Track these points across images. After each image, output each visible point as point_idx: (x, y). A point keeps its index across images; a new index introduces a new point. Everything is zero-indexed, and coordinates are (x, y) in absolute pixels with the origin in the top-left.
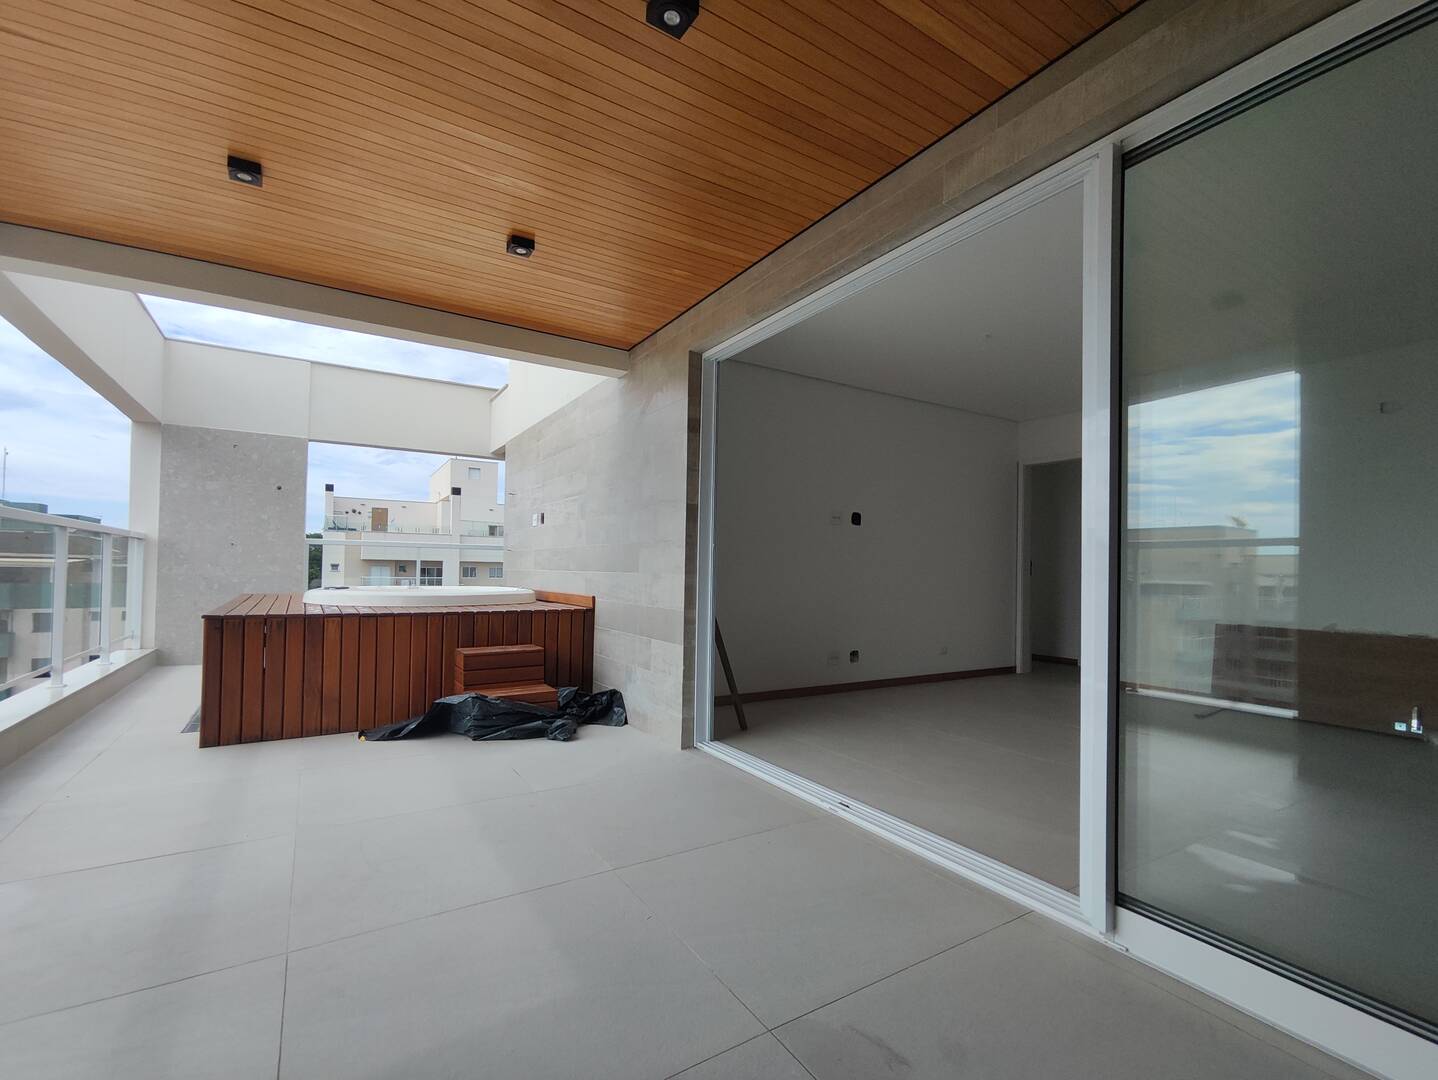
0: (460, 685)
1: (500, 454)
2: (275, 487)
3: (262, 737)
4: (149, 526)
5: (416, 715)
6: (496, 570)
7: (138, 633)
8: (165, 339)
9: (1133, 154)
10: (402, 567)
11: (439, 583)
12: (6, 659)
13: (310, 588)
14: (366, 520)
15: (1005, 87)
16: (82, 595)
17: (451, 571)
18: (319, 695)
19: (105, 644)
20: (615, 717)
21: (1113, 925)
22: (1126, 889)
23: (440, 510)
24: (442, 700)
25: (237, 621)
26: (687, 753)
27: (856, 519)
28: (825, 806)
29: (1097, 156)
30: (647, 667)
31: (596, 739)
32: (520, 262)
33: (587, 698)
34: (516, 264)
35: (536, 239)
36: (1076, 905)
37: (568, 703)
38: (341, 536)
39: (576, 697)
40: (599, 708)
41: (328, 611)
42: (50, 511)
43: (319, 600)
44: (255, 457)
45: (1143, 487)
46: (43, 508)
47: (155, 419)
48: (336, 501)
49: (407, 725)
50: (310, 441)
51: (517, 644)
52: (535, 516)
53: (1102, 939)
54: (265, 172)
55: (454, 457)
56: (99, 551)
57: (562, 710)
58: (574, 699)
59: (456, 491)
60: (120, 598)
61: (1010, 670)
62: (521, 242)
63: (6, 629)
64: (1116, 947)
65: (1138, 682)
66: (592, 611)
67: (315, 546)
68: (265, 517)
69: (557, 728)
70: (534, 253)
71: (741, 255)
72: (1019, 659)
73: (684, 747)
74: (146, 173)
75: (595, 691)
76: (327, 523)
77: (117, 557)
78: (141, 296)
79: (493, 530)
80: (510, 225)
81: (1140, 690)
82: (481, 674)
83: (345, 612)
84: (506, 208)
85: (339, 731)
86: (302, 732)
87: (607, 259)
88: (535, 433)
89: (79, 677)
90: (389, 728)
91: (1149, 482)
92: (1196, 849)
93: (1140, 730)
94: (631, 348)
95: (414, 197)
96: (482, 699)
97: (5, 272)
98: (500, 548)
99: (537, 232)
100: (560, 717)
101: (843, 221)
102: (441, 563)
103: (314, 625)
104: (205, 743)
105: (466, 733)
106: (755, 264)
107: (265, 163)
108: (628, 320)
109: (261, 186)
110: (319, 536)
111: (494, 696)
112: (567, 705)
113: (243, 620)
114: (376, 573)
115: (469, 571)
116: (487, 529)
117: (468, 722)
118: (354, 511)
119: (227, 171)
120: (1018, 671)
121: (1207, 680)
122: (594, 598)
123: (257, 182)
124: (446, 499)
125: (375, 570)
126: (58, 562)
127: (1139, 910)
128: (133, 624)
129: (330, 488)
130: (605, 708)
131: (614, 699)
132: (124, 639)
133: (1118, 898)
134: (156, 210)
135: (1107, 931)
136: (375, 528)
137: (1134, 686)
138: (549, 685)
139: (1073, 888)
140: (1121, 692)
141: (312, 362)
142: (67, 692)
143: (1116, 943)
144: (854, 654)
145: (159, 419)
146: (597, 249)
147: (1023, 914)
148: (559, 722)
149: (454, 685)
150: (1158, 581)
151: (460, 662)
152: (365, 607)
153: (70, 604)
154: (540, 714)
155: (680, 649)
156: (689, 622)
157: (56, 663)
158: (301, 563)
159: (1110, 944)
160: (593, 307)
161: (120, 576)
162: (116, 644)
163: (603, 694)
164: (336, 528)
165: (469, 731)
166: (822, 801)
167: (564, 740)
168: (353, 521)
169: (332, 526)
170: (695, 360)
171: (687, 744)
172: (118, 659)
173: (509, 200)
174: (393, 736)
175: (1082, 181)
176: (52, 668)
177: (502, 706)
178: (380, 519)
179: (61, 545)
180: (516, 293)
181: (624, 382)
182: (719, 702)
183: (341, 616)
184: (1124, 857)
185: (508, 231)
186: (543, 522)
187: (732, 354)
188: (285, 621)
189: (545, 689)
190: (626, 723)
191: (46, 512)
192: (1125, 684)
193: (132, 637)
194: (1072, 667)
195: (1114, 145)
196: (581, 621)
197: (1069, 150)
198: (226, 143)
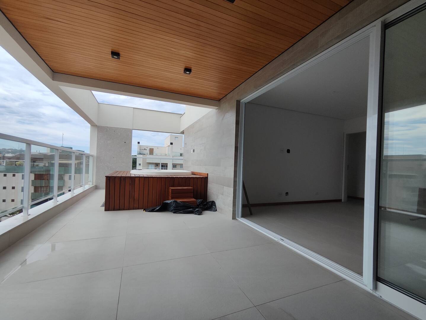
0: (170, 198)
1: (183, 133)
2: (124, 142)
3: (119, 209)
4: (94, 153)
5: (159, 206)
6: (181, 166)
7: (91, 181)
8: (98, 103)
9: (389, 24)
10: (157, 165)
11: (167, 169)
12: (63, 186)
13: (132, 170)
14: (148, 152)
15: (341, 6)
16: (78, 171)
17: (170, 166)
18: (133, 199)
19: (84, 183)
20: (213, 209)
21: (376, 288)
22: (381, 275)
23: (167, 149)
24: (165, 202)
25: (113, 178)
26: (234, 221)
27: (288, 151)
28: (276, 239)
29: (375, 26)
30: (223, 195)
31: (208, 215)
32: (187, 76)
33: (205, 203)
34: (186, 77)
35: (192, 69)
36: (362, 279)
37: (199, 204)
38: (141, 156)
39: (202, 202)
40: (209, 206)
41: (136, 176)
42: (73, 149)
43: (134, 173)
44: (119, 134)
45: (390, 142)
46: (71, 148)
47: (96, 124)
48: (140, 146)
49: (156, 208)
50: (133, 129)
51: (186, 187)
52: (192, 150)
53: (371, 292)
54: (120, 55)
55: (171, 134)
56: (82, 159)
57: (198, 206)
58: (201, 203)
59: (172, 144)
60: (87, 172)
61: (340, 201)
62: (188, 70)
63: (63, 179)
64: (377, 295)
65: (387, 206)
66: (207, 178)
67: (134, 158)
68: (121, 150)
69: (197, 211)
70: (191, 73)
71: (252, 70)
72: (343, 197)
73: (233, 219)
74: (92, 58)
75: (208, 201)
76: (138, 152)
77: (86, 161)
78: (92, 91)
79: (181, 155)
80: (185, 65)
81: (387, 209)
82: (176, 194)
83: (140, 176)
84: (184, 60)
85: (138, 209)
86: (129, 209)
87: (213, 74)
88: (192, 126)
89: (78, 191)
90: (151, 209)
91: (393, 140)
92: (409, 265)
93: (386, 223)
94: (219, 100)
95: (158, 59)
96: (176, 202)
97: (60, 86)
98: (182, 159)
99: (192, 67)
100: (198, 208)
101: (285, 56)
102: (167, 164)
103: (133, 179)
104: (106, 210)
105: (171, 211)
106: (257, 72)
107: (120, 53)
108: (218, 92)
109: (119, 59)
110: (136, 156)
111: (179, 201)
112: (199, 205)
113: (115, 177)
114: (150, 166)
115: (174, 166)
116: (180, 154)
117: (172, 208)
118: (145, 149)
119: (111, 55)
120: (343, 201)
121: (415, 208)
122: (208, 174)
123: (119, 58)
124: (169, 146)
125: (150, 165)
126: (73, 162)
127: (386, 284)
128: (90, 178)
129: (139, 143)
130: (210, 206)
131: (213, 203)
132: (89, 182)
133: (377, 278)
134: (94, 68)
135: (373, 289)
136: (150, 154)
137: (385, 208)
138: (194, 198)
139: (360, 273)
140: (380, 209)
141: (134, 108)
142: (75, 195)
143: (377, 294)
144: (287, 193)
145: (97, 125)
146: (209, 71)
147: (342, 280)
148: (197, 209)
149: (169, 197)
150: (395, 173)
151: (170, 191)
152: (146, 175)
153: (75, 173)
154: (192, 207)
155: (232, 189)
156: (235, 182)
157: (72, 187)
158: (130, 163)
159: (374, 294)
160: (208, 88)
161: (87, 166)
162: (86, 184)
163: (210, 202)
164: (140, 154)
165: (172, 210)
166: (275, 238)
167: (198, 215)
168: (145, 152)
169: (139, 153)
170: (238, 103)
171: (234, 218)
172: (87, 187)
173: (185, 58)
174: (152, 211)
175: (369, 35)
176: (71, 189)
177: (182, 204)
178: (151, 151)
179: (74, 158)
180: (186, 85)
181: (217, 110)
182: (244, 206)
183: (139, 177)
184: (380, 265)
185: (184, 67)
186: (194, 152)
187: (249, 101)
188: (125, 178)
189: (193, 200)
190: (216, 211)
191: (72, 149)
192: (381, 207)
193: (90, 181)
194: (361, 201)
195: (382, 22)
196: (204, 181)
197: (365, 25)
198: (111, 48)
